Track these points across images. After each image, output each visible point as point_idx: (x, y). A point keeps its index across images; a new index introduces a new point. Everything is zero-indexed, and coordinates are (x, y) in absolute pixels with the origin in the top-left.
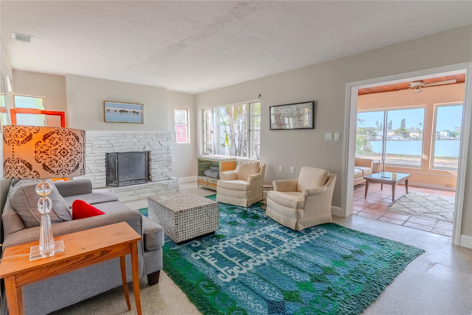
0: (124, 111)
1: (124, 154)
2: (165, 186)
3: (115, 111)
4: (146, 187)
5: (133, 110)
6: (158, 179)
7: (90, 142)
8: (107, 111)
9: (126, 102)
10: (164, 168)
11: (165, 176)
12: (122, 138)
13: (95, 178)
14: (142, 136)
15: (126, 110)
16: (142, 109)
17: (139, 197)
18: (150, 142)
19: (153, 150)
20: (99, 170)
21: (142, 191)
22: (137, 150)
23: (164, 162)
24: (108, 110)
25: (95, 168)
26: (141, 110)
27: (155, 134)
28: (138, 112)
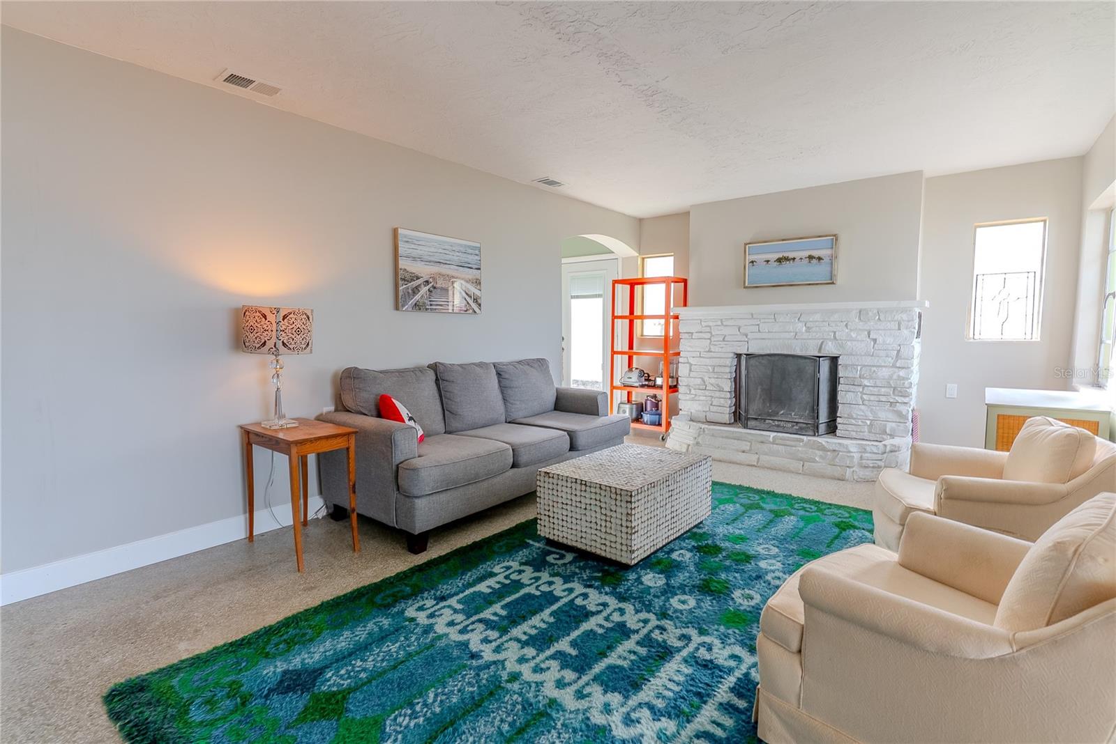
0: (787, 259)
1: (761, 358)
2: (829, 453)
3: (766, 261)
4: (777, 442)
5: (807, 253)
6: (854, 434)
7: (708, 329)
8: (751, 264)
9: (791, 237)
10: (878, 408)
11: (878, 431)
12: (767, 320)
13: (712, 402)
14: (817, 317)
15: (791, 255)
16: (832, 248)
17: (759, 459)
18: (837, 333)
19: (845, 355)
20: (719, 387)
21: (765, 447)
22: (801, 350)
23: (879, 391)
24: (752, 262)
25: (713, 381)
26: (830, 250)
27: (858, 311)
28: (822, 257)
